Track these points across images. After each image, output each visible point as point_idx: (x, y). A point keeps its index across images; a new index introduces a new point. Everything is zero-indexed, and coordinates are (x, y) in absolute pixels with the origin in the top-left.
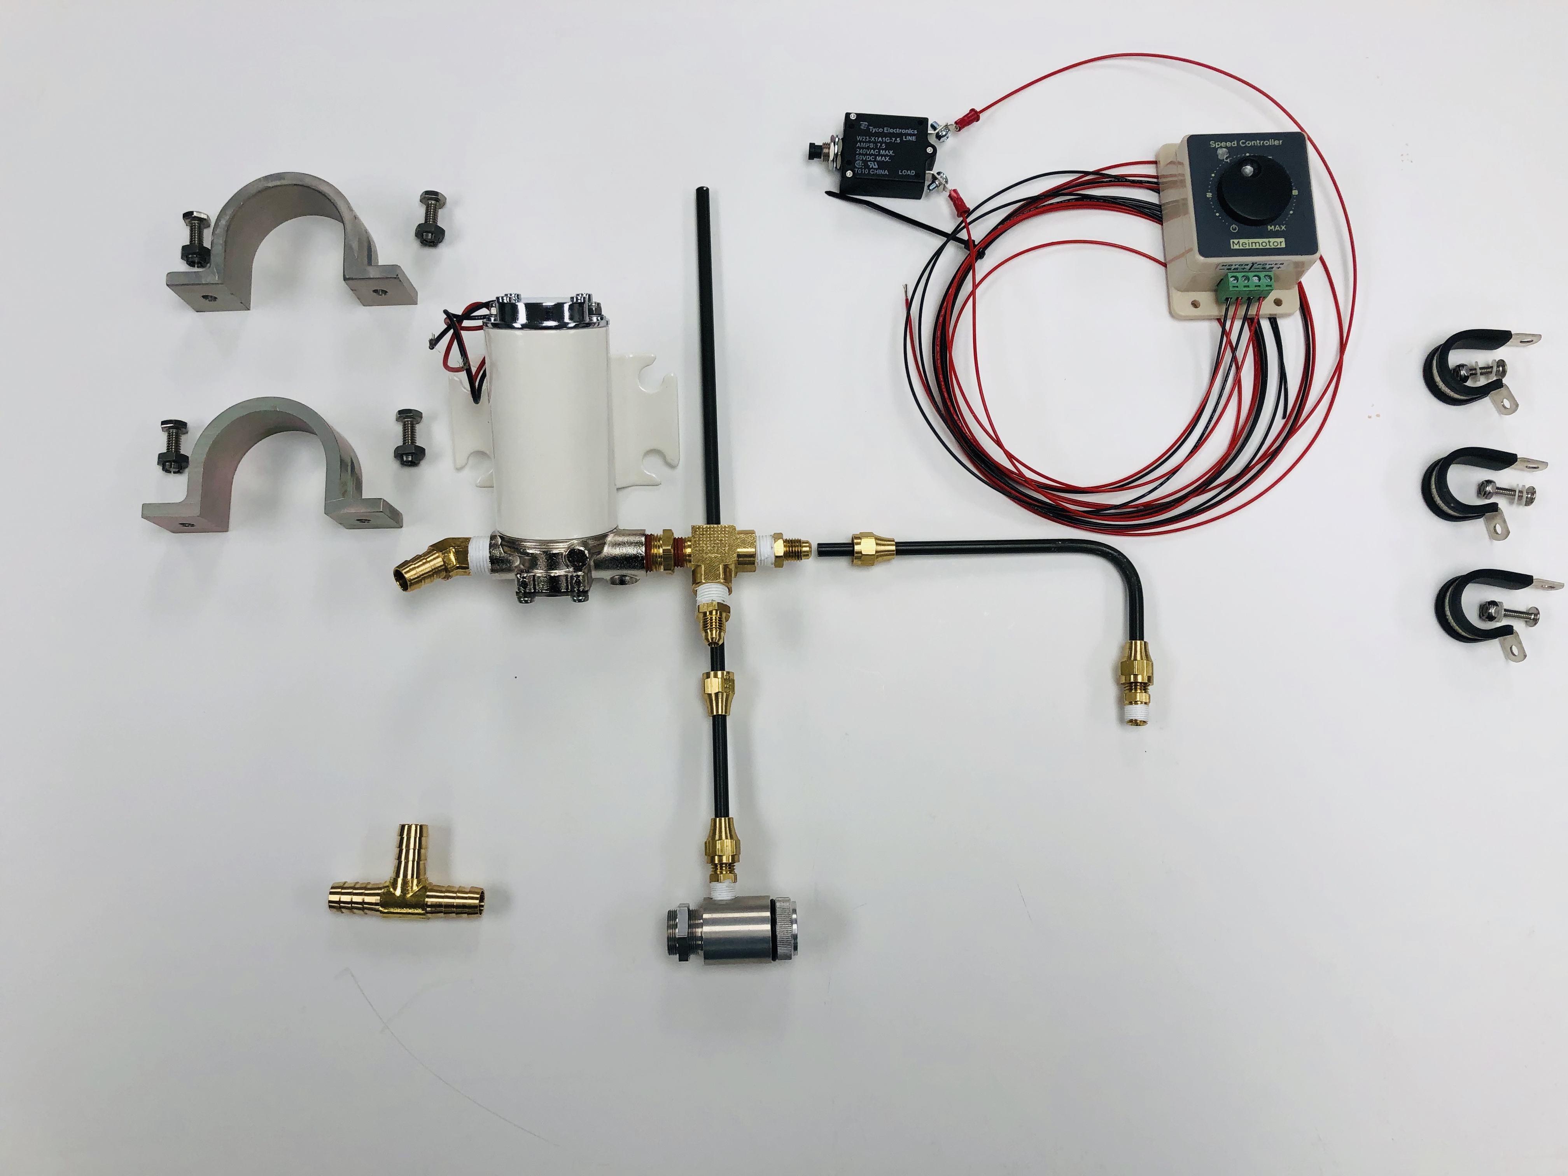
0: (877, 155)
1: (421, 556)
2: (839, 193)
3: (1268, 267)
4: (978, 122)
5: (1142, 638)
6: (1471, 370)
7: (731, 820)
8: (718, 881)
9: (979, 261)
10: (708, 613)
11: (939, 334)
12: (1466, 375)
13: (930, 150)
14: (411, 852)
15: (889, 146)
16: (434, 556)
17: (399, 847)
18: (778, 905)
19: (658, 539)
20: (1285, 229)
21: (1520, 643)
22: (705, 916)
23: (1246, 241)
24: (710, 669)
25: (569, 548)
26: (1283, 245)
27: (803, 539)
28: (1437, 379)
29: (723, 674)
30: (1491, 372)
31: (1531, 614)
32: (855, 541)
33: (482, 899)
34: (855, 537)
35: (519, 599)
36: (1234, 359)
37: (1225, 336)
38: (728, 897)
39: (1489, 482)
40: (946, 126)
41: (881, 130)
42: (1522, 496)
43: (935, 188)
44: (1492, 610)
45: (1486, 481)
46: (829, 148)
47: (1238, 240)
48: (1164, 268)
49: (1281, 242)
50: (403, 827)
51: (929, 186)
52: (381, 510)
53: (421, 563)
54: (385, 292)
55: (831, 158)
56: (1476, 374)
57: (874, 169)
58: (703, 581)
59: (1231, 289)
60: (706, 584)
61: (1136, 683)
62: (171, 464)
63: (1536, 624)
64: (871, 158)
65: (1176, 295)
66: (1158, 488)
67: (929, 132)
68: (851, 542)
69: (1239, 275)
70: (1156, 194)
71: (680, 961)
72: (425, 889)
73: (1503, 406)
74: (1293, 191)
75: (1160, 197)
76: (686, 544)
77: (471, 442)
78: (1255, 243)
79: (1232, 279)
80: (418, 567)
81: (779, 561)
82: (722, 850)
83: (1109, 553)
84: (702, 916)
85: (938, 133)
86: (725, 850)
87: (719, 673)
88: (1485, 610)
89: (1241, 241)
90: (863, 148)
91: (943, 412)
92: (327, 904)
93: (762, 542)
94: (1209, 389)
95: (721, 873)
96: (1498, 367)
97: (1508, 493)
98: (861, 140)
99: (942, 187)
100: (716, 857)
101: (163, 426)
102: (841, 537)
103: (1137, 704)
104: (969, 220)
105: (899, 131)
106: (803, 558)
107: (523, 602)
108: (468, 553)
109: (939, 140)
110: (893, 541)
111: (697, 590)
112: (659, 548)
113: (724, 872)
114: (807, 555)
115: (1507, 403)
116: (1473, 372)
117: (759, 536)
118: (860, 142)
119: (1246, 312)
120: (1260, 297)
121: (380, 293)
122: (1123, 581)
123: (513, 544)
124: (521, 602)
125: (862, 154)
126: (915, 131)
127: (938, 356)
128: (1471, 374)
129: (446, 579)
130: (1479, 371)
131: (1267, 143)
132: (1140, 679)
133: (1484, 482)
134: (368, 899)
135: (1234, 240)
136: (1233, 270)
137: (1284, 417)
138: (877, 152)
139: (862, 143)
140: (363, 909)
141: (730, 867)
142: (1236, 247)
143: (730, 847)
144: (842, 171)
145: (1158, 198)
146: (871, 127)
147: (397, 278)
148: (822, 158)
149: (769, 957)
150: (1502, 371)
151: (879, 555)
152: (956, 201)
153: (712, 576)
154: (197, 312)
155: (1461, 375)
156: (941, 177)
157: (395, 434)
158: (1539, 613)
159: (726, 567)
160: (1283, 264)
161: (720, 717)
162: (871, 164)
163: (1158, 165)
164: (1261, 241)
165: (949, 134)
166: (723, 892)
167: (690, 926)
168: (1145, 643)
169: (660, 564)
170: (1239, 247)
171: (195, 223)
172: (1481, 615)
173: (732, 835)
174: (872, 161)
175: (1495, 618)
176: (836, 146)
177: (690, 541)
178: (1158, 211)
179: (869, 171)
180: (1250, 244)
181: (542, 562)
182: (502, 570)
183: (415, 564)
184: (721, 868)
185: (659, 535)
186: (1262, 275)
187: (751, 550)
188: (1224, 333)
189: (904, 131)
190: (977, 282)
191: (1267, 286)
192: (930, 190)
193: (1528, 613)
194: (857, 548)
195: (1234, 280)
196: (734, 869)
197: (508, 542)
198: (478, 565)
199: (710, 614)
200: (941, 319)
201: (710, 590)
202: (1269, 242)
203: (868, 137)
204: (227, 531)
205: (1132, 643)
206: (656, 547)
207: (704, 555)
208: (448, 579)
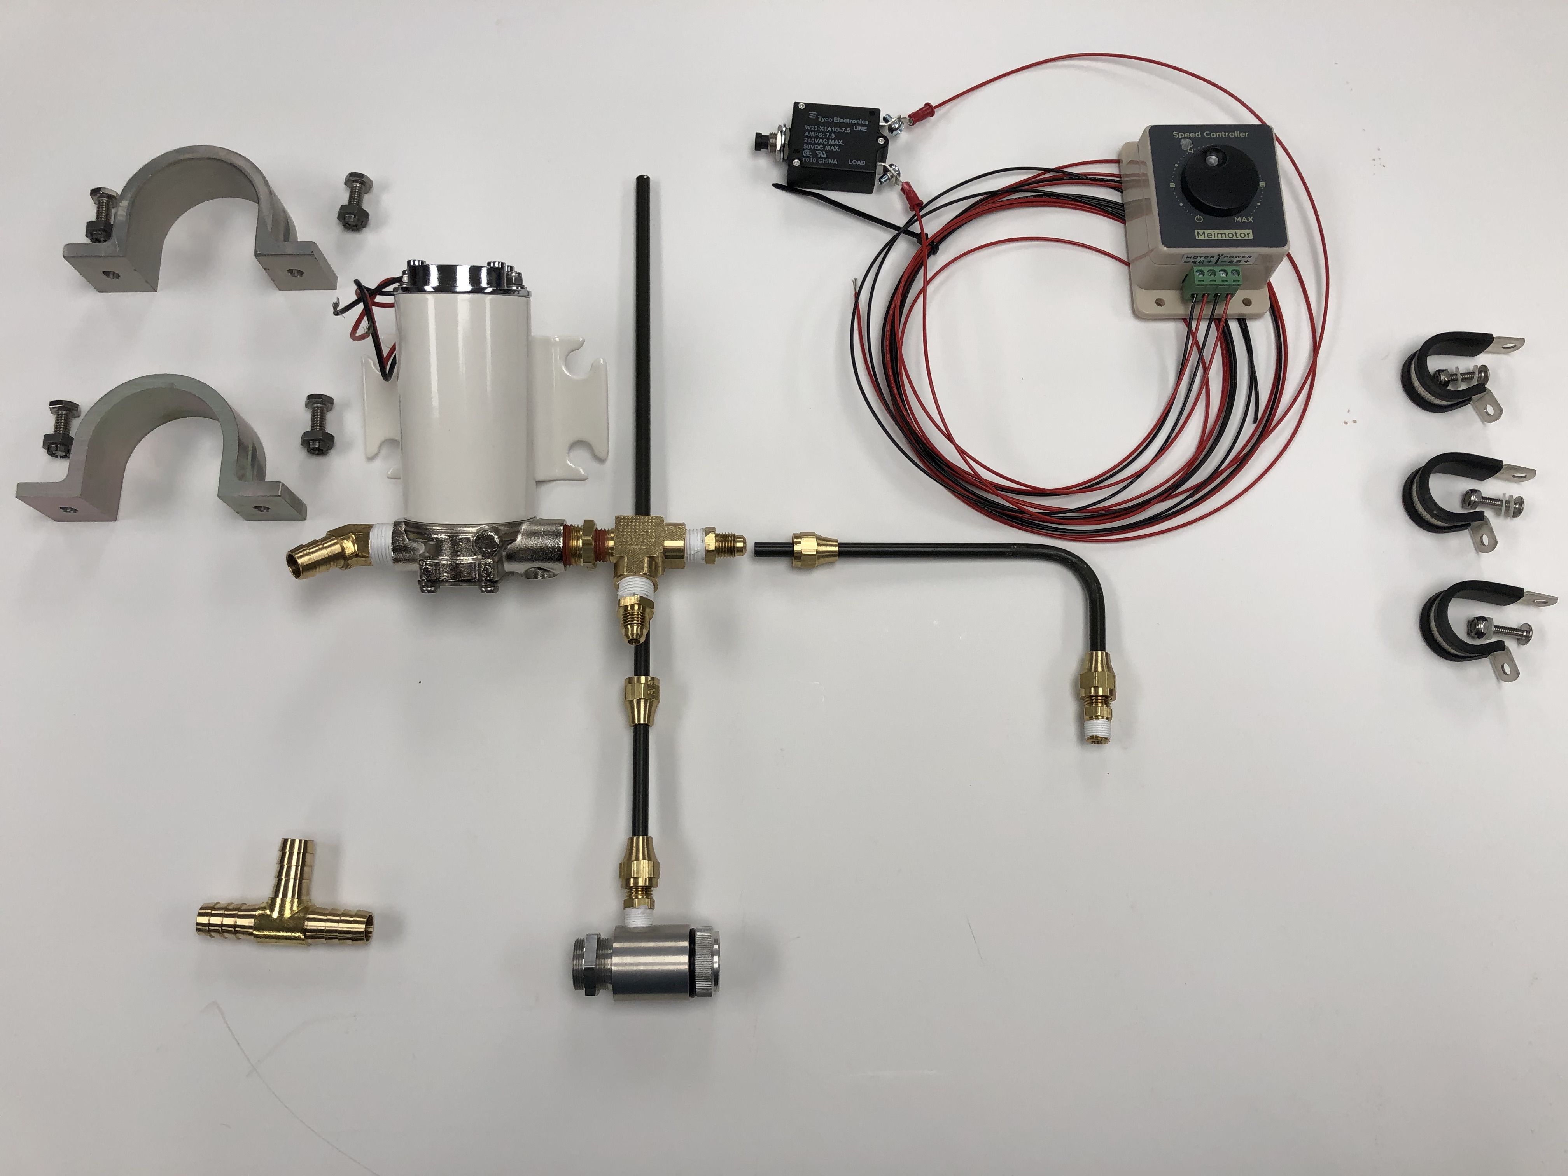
0: (826, 145)
1: (317, 541)
2: (786, 185)
3: (1235, 260)
4: (933, 117)
5: (1103, 649)
6: (1452, 375)
7: (650, 839)
8: (632, 906)
9: (932, 258)
10: (629, 608)
11: (888, 327)
12: (1447, 380)
13: (881, 141)
14: (293, 869)
15: (838, 136)
16: (332, 542)
17: (280, 864)
18: (698, 934)
19: (578, 529)
20: (1252, 221)
21: (1513, 660)
22: (615, 945)
23: (1211, 231)
24: (634, 675)
25: (477, 532)
26: (1251, 237)
27: (737, 534)
28: (1416, 383)
29: (646, 680)
30: (1473, 378)
31: (1523, 631)
32: (795, 540)
33: (370, 922)
34: (796, 536)
35: (422, 588)
36: (1201, 359)
37: (1191, 336)
38: (643, 924)
39: (1473, 491)
40: (899, 119)
41: (830, 120)
42: (1509, 507)
43: (887, 180)
44: (1481, 626)
45: (1470, 490)
46: (776, 139)
47: (1203, 231)
48: (1127, 267)
49: (1248, 234)
50: (286, 841)
51: (880, 178)
52: (279, 494)
53: (317, 548)
54: (301, 273)
55: (778, 147)
56: (1457, 380)
57: (823, 158)
58: (626, 574)
59: (1197, 283)
60: (629, 578)
61: (1097, 696)
62: (57, 447)
63: (1528, 642)
64: (819, 147)
65: (1140, 293)
66: (1121, 492)
67: (881, 124)
68: (791, 542)
69: (1206, 269)
70: (1119, 193)
71: (586, 995)
72: (306, 910)
73: (1487, 412)
74: (1260, 183)
75: (1122, 196)
76: (608, 536)
77: (383, 430)
78: (1221, 234)
79: (1197, 274)
80: (313, 553)
81: (711, 556)
82: (638, 872)
83: (1068, 559)
84: (612, 946)
85: (890, 126)
86: (642, 872)
87: (643, 678)
88: (1472, 625)
89: (1207, 232)
90: (811, 137)
91: (892, 407)
92: (194, 927)
93: (692, 537)
94: (1176, 388)
95: (637, 897)
96: (1480, 372)
97: (1495, 503)
98: (809, 129)
99: (894, 179)
100: (632, 880)
101: (51, 407)
102: (781, 536)
103: (1098, 719)
104: (921, 213)
105: (849, 121)
106: (736, 554)
107: (426, 592)
108: (369, 539)
109: (892, 133)
110: (837, 541)
111: (619, 584)
112: (579, 539)
113: (640, 897)
114: (741, 550)
115: (1490, 409)
116: (1454, 377)
117: (690, 530)
118: (809, 131)
119: (1212, 311)
120: (1227, 295)
121: (296, 275)
122: (1083, 589)
123: (419, 530)
124: (423, 591)
125: (811, 144)
126: (866, 121)
127: (887, 350)
128: (1452, 380)
129: (345, 568)
130: (1460, 377)
131: (1232, 135)
132: (1101, 692)
133: (1470, 491)
134: (241, 922)
135: (1199, 231)
136: (1199, 263)
137: (1255, 420)
138: (825, 141)
139: (810, 133)
140: (236, 932)
141: (647, 890)
142: (1201, 238)
143: (647, 868)
144: (789, 161)
145: (1120, 197)
146: (820, 117)
147: (312, 254)
148: (769, 148)
149: (686, 992)
150: (1484, 378)
151: (821, 555)
152: (909, 194)
153: (635, 570)
154: (99, 292)
155: (1441, 381)
156: (894, 169)
157: (304, 420)
158: (1532, 630)
159: (652, 559)
160: (1251, 257)
161: (642, 726)
162: (819, 153)
163: (1121, 164)
164: (1227, 232)
165: (903, 128)
166: (638, 919)
167: (598, 957)
168: (1107, 654)
169: (580, 556)
170: (1205, 237)
171: (103, 200)
172: (1470, 631)
173: (649, 855)
174: (821, 150)
175: (1485, 634)
176: (784, 136)
177: (613, 533)
178: (1121, 210)
179: (817, 160)
180: (1216, 235)
181: (446, 547)
182: (405, 560)
183: (310, 549)
184: (637, 892)
185: (580, 526)
186: (1229, 269)
187: (679, 544)
188: (1191, 333)
189: (854, 122)
190: (928, 278)
191: (1234, 280)
192: (881, 182)
193: (1520, 630)
194: (797, 548)
195: (1199, 275)
196: (652, 894)
197: (413, 527)
198: (380, 551)
199: (631, 608)
200: (891, 312)
201: (633, 583)
202: (1236, 233)
203: (816, 127)
204: (115, 519)
205: (1092, 654)
206: (575, 538)
207: (628, 546)
208: (346, 568)
